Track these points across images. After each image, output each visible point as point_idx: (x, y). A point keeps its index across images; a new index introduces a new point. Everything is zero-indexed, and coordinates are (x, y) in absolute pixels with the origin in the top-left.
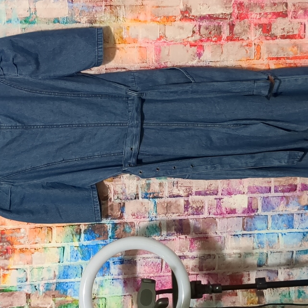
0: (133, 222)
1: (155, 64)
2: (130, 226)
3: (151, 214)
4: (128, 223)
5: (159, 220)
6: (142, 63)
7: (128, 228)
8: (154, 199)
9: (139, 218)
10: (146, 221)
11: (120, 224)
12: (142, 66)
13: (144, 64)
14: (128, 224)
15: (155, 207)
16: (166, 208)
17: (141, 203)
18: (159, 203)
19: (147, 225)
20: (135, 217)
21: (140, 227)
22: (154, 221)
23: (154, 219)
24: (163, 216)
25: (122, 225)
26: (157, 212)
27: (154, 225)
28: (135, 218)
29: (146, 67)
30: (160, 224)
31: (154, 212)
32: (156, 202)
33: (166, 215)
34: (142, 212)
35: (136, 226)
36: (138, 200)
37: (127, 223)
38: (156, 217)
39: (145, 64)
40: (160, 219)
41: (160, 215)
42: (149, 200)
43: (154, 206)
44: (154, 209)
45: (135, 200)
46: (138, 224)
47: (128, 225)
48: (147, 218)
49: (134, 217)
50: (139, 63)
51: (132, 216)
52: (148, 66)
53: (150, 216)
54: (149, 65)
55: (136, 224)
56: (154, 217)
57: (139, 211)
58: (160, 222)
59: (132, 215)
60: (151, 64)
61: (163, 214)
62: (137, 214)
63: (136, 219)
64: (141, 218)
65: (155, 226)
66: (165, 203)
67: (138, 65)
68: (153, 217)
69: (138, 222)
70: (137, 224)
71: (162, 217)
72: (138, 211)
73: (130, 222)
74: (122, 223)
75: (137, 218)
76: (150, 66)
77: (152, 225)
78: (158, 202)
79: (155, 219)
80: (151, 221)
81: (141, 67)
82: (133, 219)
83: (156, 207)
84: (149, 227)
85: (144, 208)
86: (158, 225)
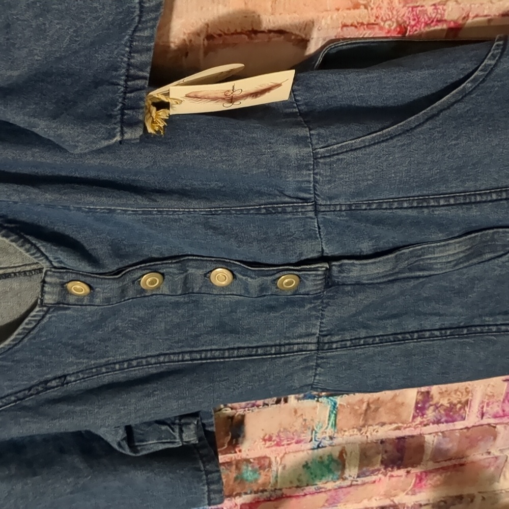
0: (265, 457)
1: (398, 12)
2: (257, 467)
3: (320, 431)
4: (252, 460)
5: (339, 445)
6: (349, 9)
7: (251, 471)
8: (331, 398)
9: (283, 445)
10: (303, 451)
11: (228, 466)
12: (349, 22)
13: (357, 12)
14: (251, 463)
15: (333, 416)
16: (363, 415)
17: (293, 411)
18: (345, 404)
19: (306, 459)
20: (273, 443)
21: (284, 468)
22: (325, 447)
23: (326, 442)
24: (352, 433)
25: (234, 467)
26: (338, 426)
27: (326, 458)
28: (272, 446)
29: (362, 24)
30: (342, 452)
31: (327, 428)
32: (338, 403)
33: (360, 430)
34: (292, 430)
35: (274, 463)
36: (287, 404)
37: (247, 461)
38: (331, 438)
39: (362, 11)
40: (344, 442)
41: (345, 431)
42: (318, 401)
43: (331, 412)
44: (329, 420)
45: (275, 406)
46: (281, 459)
47: (250, 465)
48: (306, 443)
49: (268, 444)
50: (338, 10)
51: (263, 443)
52: (372, 21)
53: (315, 436)
54: (377, 17)
55: (273, 459)
56: (328, 439)
57: (284, 429)
58: (344, 447)
59: (264, 440)
60: (383, 12)
61: (353, 428)
62: (278, 436)
63: (274, 448)
64: (288, 444)
65: (328, 460)
66: (363, 402)
67: (334, 17)
68: (324, 438)
69: (281, 455)
70: (278, 459)
71: (351, 435)
72: (282, 430)
73: (257, 456)
74: (234, 462)
75: (278, 444)
76: (379, 21)
77: (321, 457)
78: (342, 403)
79: (331, 442)
80: (318, 447)
81: (345, 26)
82: (267, 449)
83: (336, 415)
84: (311, 463)
85: (301, 420)
86: (336, 454)
